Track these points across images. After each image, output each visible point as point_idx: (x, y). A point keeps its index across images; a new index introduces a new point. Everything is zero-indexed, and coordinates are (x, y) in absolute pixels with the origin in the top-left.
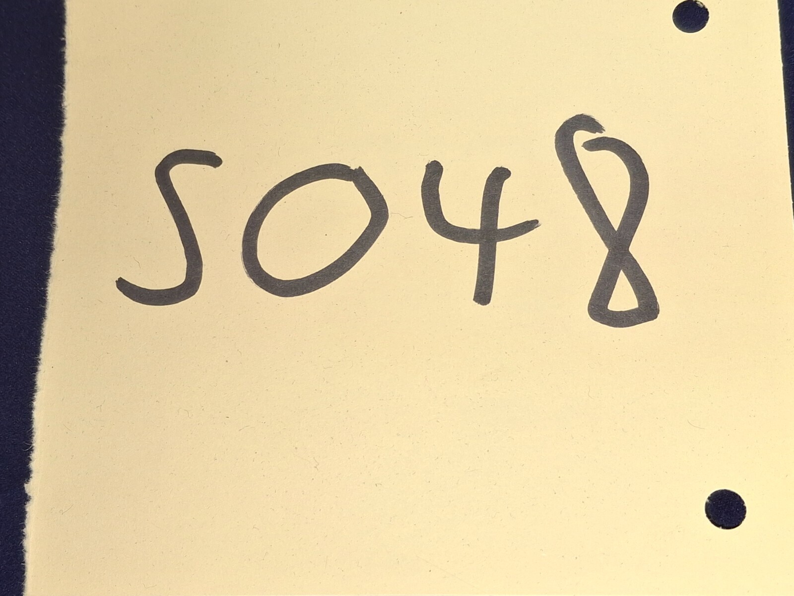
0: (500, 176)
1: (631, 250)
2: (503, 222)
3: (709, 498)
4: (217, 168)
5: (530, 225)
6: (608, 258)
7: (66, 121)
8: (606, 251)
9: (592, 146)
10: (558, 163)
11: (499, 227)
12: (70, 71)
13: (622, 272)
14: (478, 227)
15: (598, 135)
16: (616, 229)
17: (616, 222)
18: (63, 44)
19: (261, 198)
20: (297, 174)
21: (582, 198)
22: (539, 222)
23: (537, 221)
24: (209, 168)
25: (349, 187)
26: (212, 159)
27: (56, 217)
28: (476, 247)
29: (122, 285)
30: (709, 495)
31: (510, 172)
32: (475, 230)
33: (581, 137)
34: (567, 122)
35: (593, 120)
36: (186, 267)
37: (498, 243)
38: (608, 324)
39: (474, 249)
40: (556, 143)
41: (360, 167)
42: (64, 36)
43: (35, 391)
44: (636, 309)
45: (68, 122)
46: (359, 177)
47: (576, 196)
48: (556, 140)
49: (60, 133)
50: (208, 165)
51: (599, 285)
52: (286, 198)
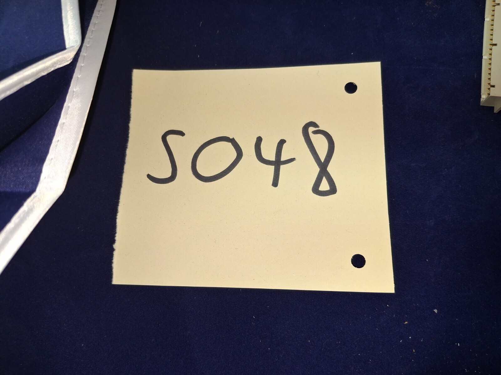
0: (282, 142)
1: (328, 169)
2: (283, 159)
3: (353, 257)
4: (184, 137)
5: (292, 160)
6: (320, 172)
8: (319, 169)
9: (315, 132)
10: (303, 139)
11: (281, 160)
12: (133, 101)
13: (324, 177)
16: (323, 162)
17: (323, 160)
18: (131, 92)
19: (198, 148)
20: (211, 140)
21: (311, 151)
22: (296, 159)
25: (229, 145)
27: (126, 152)
29: (149, 176)
30: (353, 256)
31: (286, 141)
32: (273, 161)
33: (311, 129)
34: (306, 124)
35: (316, 123)
36: (171, 171)
37: (281, 166)
38: (319, 195)
39: (272, 168)
40: (302, 131)
41: (233, 138)
42: (131, 89)
43: (118, 213)
44: (329, 190)
45: (132, 119)
46: (233, 141)
47: (309, 150)
48: (302, 130)
50: (180, 135)
51: (316, 181)
52: (207, 148)
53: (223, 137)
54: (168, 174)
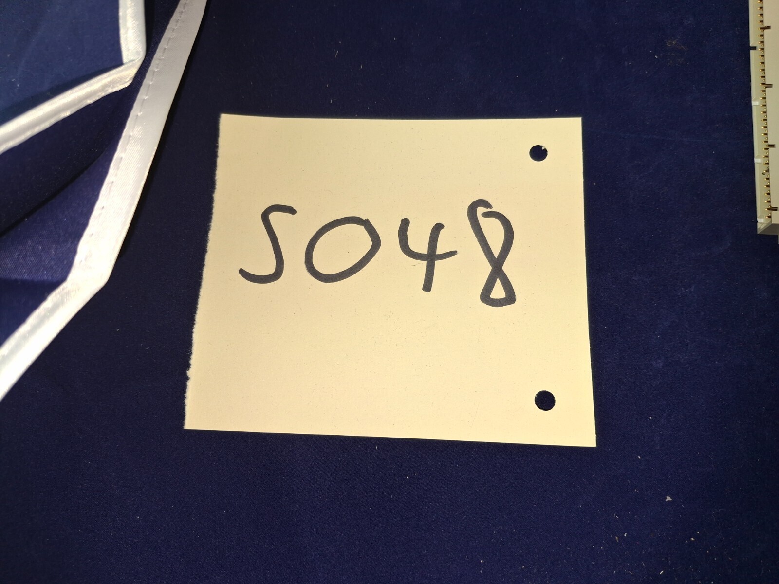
0: (438, 227)
2: (440, 251)
4: (294, 215)
5: (452, 253)
6: (491, 272)
7: (217, 187)
8: (490, 268)
9: (486, 215)
10: (468, 223)
11: (437, 254)
12: (220, 161)
13: (498, 280)
14: (426, 253)
15: (489, 210)
16: (496, 257)
17: (496, 254)
19: (316, 232)
20: (335, 221)
21: (479, 241)
22: (458, 252)
23: (456, 252)
24: (289, 215)
26: (291, 211)
27: (209, 235)
28: (425, 263)
29: (242, 272)
30: (536, 394)
31: (444, 226)
32: (424, 254)
33: (481, 210)
34: (474, 203)
35: (487, 202)
36: (275, 265)
37: (436, 261)
38: (490, 305)
39: (423, 264)
40: (468, 212)
41: (367, 219)
42: (218, 143)
44: (504, 298)
46: (367, 224)
47: (476, 240)
49: (213, 192)
50: (289, 213)
51: (486, 285)
52: (329, 232)
53: (352, 217)
54: (270, 269)
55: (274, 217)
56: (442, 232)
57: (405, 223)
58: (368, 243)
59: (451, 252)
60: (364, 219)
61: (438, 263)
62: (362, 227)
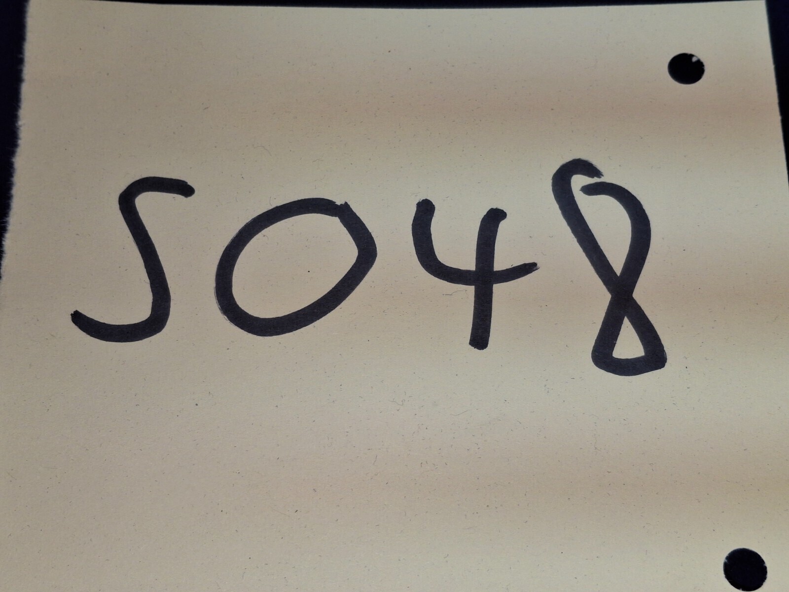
0: (494, 217)
2: (500, 264)
3: (727, 558)
4: (189, 198)
5: (527, 269)
6: (611, 304)
7: (20, 142)
8: (608, 296)
9: (589, 190)
10: (556, 206)
11: (496, 269)
13: (626, 319)
14: (472, 267)
15: (596, 180)
16: (618, 274)
17: (618, 268)
18: (21, 61)
19: (237, 231)
21: (582, 243)
23: (536, 264)
24: (179, 198)
25: (334, 223)
26: (184, 189)
28: (471, 290)
29: (79, 319)
30: (726, 554)
31: (505, 213)
32: (469, 271)
33: (578, 181)
34: (563, 166)
35: (591, 164)
36: (151, 301)
37: (495, 286)
38: (615, 373)
40: (553, 186)
41: (346, 203)
42: (23, 54)
44: (642, 357)
46: (345, 214)
47: (575, 240)
48: (553, 183)
50: (177, 194)
51: (602, 331)
52: (265, 231)
53: (313, 199)
54: (142, 312)
55: (145, 202)
56: (503, 226)
57: (425, 210)
58: (350, 253)
59: (525, 265)
60: (338, 203)
61: (499, 290)
62: (336, 220)
